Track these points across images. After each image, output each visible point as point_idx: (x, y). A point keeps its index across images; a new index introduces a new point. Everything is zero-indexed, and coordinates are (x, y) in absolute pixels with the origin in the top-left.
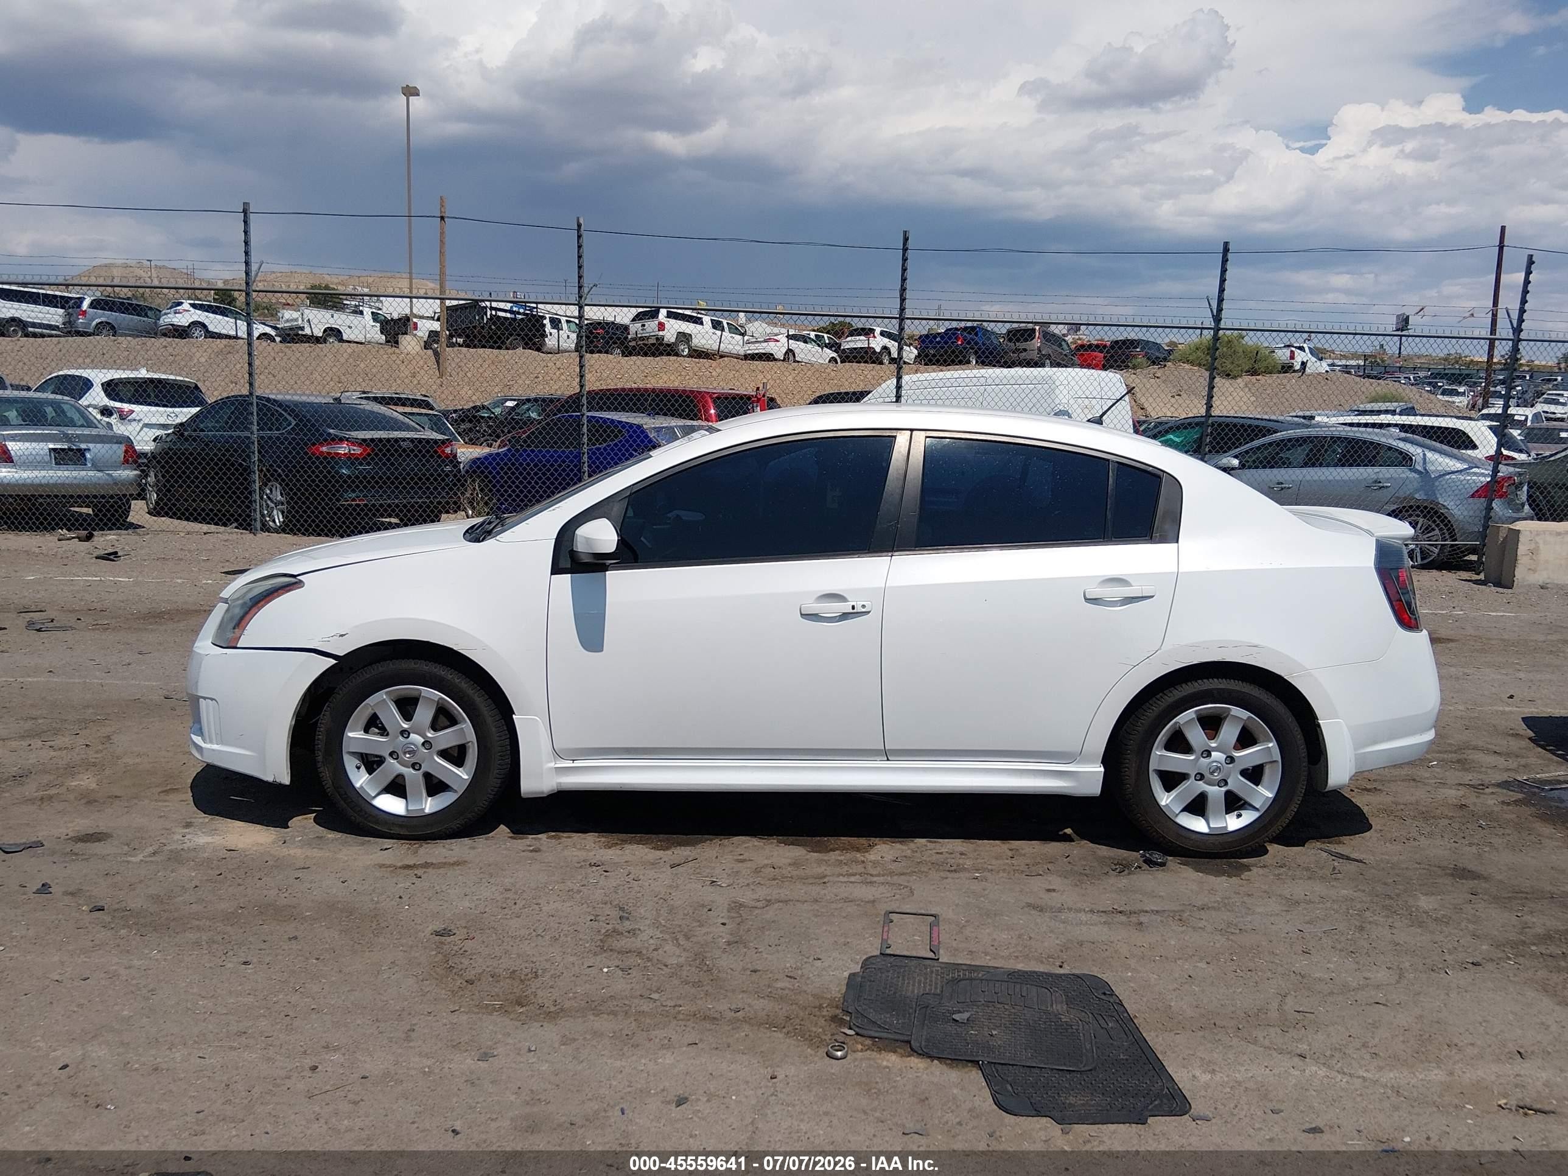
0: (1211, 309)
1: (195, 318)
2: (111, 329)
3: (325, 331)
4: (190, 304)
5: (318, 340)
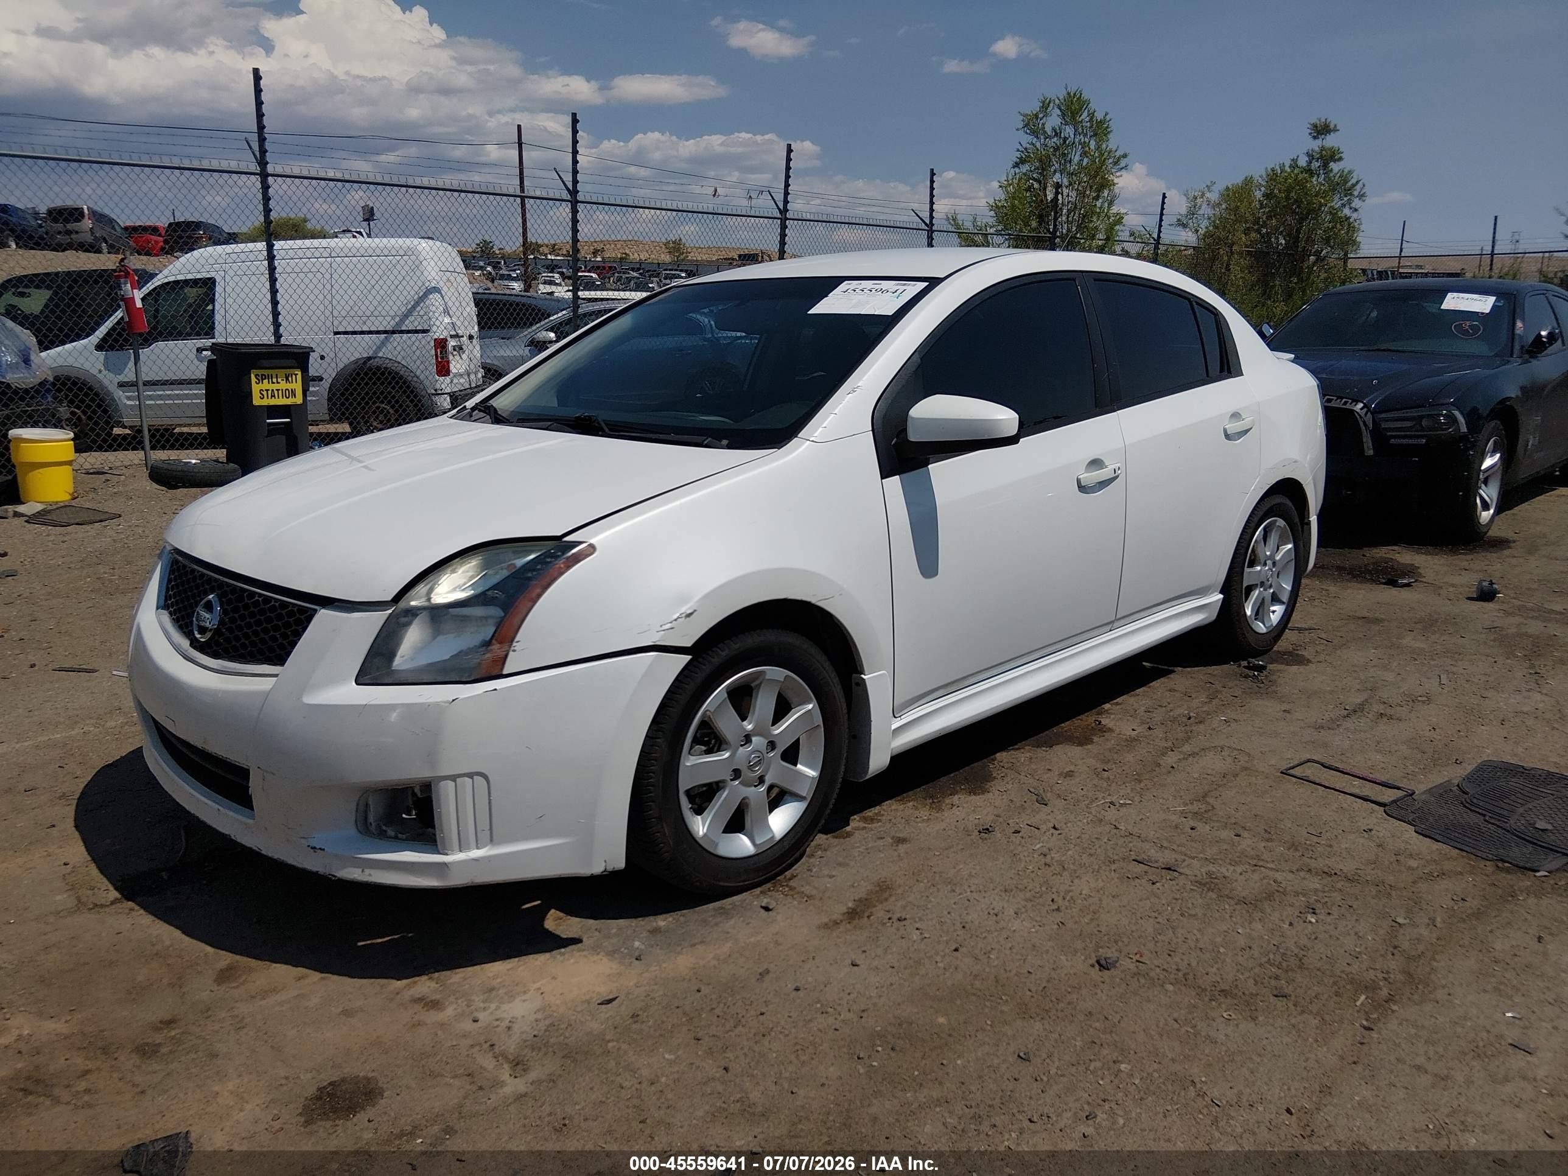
0: (253, 153)
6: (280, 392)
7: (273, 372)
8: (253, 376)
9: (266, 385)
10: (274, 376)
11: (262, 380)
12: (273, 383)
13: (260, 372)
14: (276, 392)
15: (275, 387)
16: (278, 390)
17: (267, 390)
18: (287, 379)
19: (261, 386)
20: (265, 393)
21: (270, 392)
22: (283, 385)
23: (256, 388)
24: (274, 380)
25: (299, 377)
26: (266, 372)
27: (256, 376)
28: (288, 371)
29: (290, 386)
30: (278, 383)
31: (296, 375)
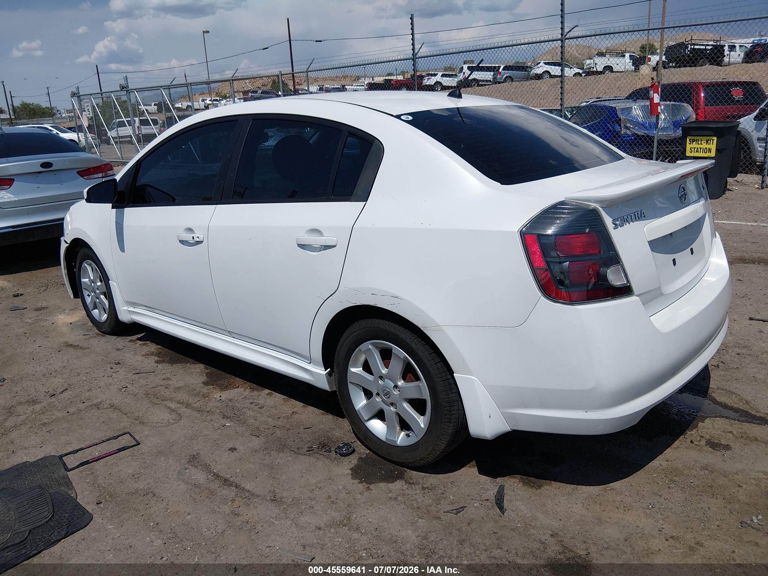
1: (545, 69)
2: (510, 79)
3: (604, 68)
4: (544, 63)
5: (601, 73)
6: (702, 149)
7: (700, 138)
8: (688, 139)
9: (694, 145)
10: (700, 140)
11: (693, 142)
12: (698, 144)
13: (692, 138)
14: (699, 149)
15: (700, 146)
16: (701, 148)
17: (694, 148)
18: (707, 142)
19: (691, 146)
20: (693, 150)
21: (696, 149)
22: (704, 146)
23: (688, 146)
24: (700, 142)
25: (715, 142)
26: (695, 138)
27: (690, 140)
28: (708, 138)
29: (708, 146)
30: (701, 144)
31: (713, 140)
